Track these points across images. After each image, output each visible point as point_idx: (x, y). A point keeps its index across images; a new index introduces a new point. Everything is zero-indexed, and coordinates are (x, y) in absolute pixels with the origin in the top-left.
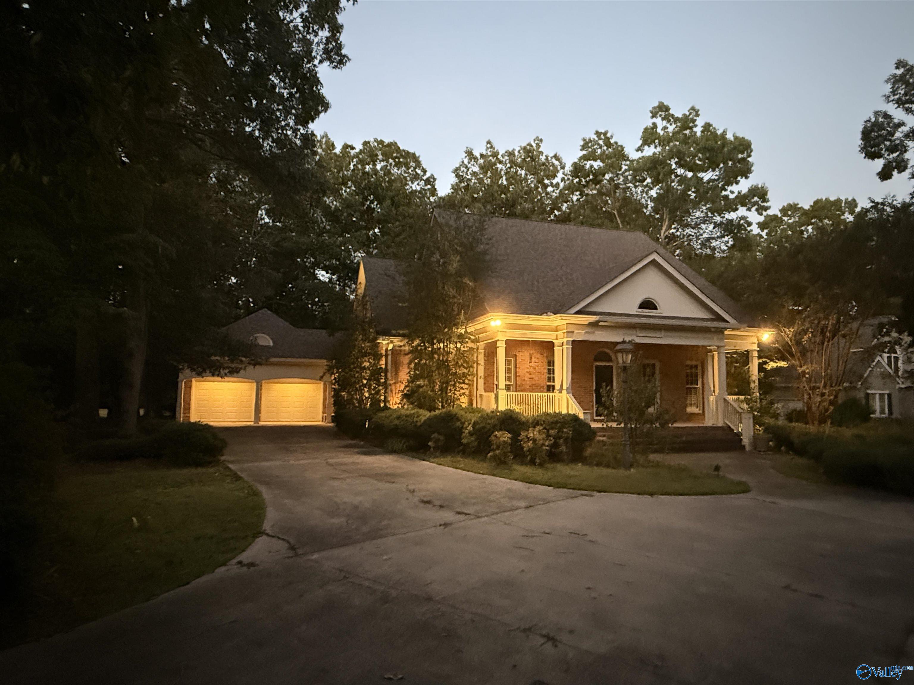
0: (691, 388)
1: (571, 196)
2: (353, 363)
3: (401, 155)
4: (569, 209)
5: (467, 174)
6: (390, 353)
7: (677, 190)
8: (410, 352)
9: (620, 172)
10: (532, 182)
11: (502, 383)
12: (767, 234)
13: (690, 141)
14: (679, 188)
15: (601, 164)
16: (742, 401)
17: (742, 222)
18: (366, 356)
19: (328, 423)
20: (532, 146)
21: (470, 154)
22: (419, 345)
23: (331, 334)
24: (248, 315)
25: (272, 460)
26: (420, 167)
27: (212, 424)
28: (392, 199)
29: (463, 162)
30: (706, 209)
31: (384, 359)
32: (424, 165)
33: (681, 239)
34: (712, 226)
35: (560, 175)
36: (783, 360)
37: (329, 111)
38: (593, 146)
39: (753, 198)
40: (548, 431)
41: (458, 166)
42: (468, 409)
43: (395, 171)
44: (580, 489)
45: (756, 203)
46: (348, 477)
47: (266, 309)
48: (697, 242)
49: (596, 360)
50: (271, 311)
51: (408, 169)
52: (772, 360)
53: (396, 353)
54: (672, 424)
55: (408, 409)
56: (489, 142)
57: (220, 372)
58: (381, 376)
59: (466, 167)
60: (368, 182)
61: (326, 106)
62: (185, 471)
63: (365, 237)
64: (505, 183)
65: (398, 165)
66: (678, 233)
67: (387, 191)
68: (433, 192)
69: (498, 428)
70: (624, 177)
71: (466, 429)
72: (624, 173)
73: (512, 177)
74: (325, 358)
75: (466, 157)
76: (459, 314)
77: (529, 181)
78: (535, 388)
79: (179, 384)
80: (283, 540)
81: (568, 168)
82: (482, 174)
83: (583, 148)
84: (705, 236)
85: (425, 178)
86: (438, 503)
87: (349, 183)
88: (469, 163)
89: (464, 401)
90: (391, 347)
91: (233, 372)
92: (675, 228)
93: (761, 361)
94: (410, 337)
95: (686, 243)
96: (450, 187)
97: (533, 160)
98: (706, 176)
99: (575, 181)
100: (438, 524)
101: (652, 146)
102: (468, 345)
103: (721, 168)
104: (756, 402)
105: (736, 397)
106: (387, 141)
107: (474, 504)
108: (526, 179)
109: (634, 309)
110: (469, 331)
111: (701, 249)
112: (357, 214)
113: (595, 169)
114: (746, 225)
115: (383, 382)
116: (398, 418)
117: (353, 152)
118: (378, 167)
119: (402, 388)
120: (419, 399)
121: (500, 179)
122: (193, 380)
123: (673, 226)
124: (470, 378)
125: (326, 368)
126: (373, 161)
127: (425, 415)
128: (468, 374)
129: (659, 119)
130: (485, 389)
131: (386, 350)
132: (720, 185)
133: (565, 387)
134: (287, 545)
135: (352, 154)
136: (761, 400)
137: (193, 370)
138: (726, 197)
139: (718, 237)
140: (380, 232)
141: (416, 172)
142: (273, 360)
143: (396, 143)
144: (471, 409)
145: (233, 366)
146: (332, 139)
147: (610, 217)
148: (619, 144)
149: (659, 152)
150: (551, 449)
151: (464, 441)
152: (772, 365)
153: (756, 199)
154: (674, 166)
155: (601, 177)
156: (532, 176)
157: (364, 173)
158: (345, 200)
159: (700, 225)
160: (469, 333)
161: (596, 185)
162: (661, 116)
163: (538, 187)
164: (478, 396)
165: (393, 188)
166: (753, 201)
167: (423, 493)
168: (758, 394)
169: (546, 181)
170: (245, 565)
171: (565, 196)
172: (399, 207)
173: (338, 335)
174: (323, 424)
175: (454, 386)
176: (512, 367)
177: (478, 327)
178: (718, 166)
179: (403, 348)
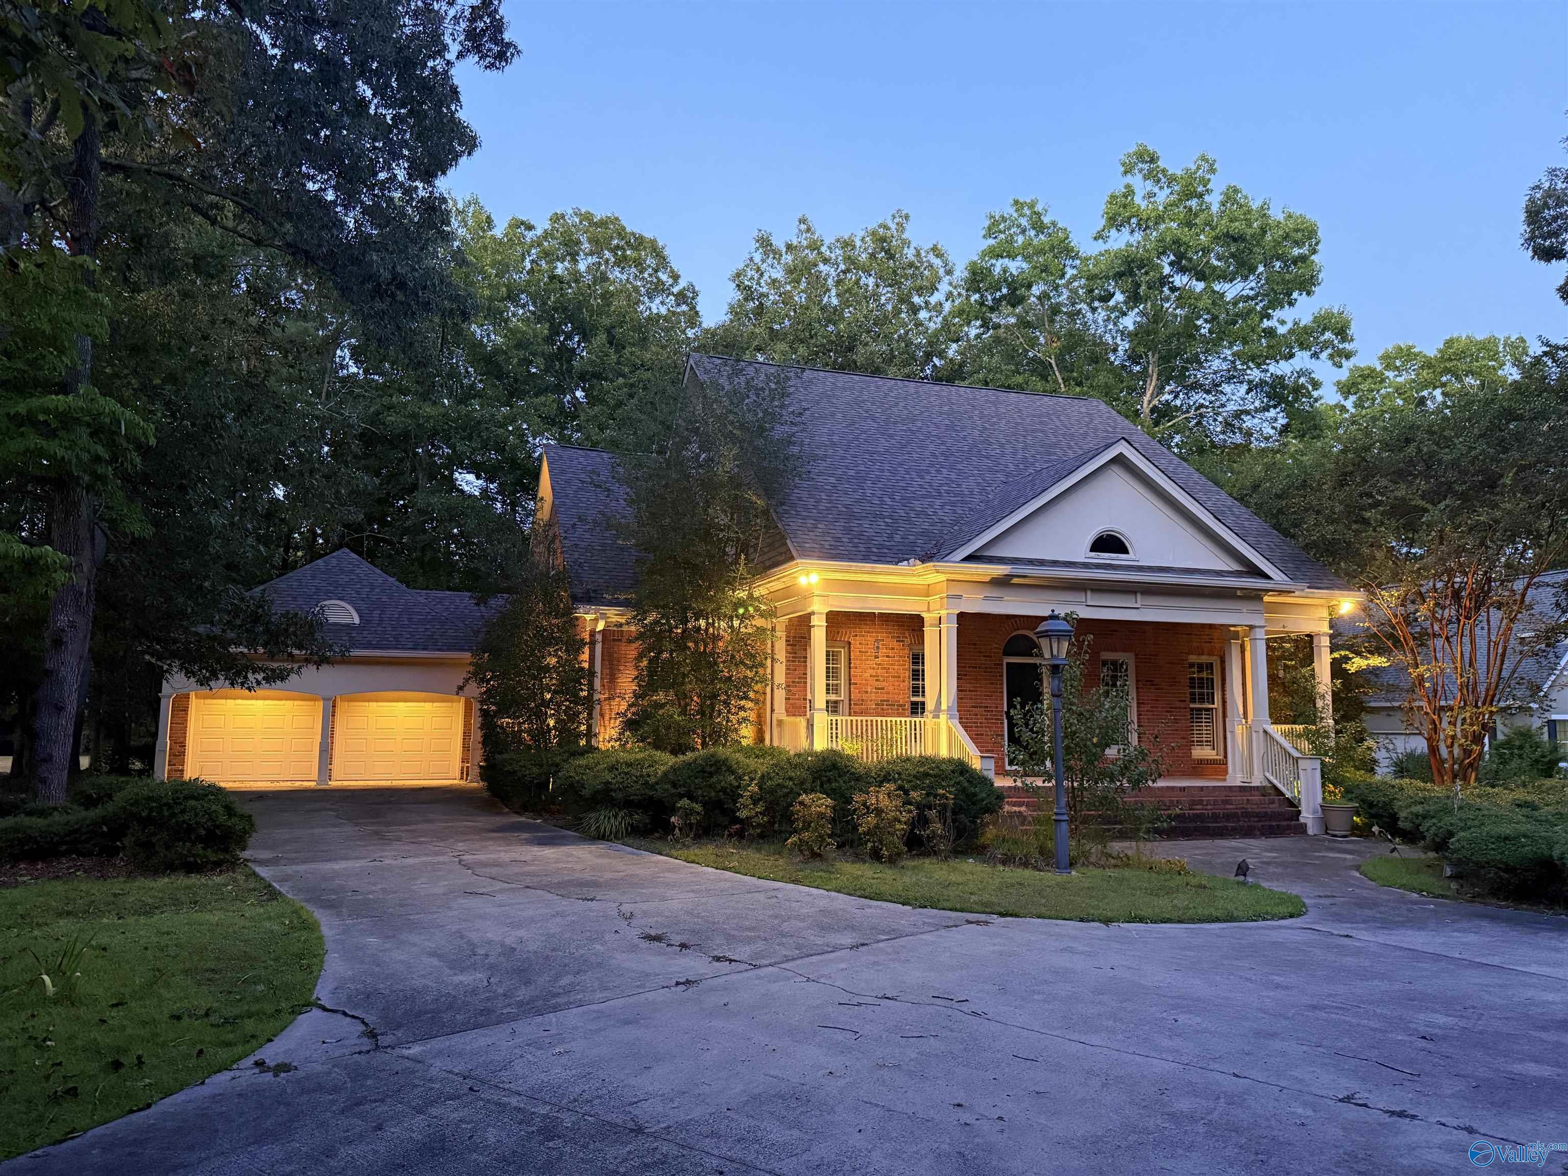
0: (1200, 710)
1: (966, 329)
2: (525, 659)
3: (628, 243)
4: (961, 354)
5: (759, 284)
6: (599, 637)
7: (1176, 316)
8: (641, 636)
9: (1063, 281)
10: (888, 300)
11: (820, 698)
12: (1356, 406)
13: (1197, 221)
14: (1178, 311)
15: (1025, 265)
16: (1299, 736)
17: (1302, 380)
18: (550, 645)
19: (472, 782)
20: (888, 229)
21: (765, 243)
22: (656, 622)
23: (481, 601)
24: (312, 561)
25: (346, 858)
26: (665, 268)
27: (223, 785)
28: (609, 331)
29: (751, 259)
30: (1233, 355)
31: (586, 650)
32: (675, 265)
33: (1185, 413)
34: (1245, 387)
35: (944, 287)
36: (1380, 655)
37: (477, 153)
38: (1009, 229)
39: (1323, 334)
40: (906, 793)
41: (741, 266)
42: (752, 749)
43: (616, 274)
44: (962, 910)
45: (1326, 345)
46: (502, 891)
47: (347, 550)
48: (1215, 420)
49: (1007, 653)
50: (360, 554)
51: (641, 272)
52: (1359, 654)
53: (611, 637)
54: (1154, 781)
55: (636, 751)
56: (802, 221)
57: (246, 677)
58: (581, 684)
59: (758, 269)
60: (562, 295)
61: (471, 144)
62: (163, 881)
63: (555, 406)
64: (835, 301)
65: (621, 262)
66: (1178, 402)
67: (600, 314)
68: (693, 318)
69: (808, 786)
70: (1071, 291)
71: (746, 790)
72: (1070, 282)
73: (849, 290)
74: (470, 650)
75: (757, 249)
76: (736, 562)
77: (883, 298)
78: (885, 708)
79: (163, 702)
80: (353, 1017)
81: (961, 273)
82: (790, 283)
83: (990, 232)
84: (1231, 407)
85: (675, 290)
86: (677, 939)
87: (523, 296)
88: (763, 261)
89: (747, 734)
90: (601, 626)
91: (275, 677)
92: (1171, 392)
93: (1336, 655)
94: (638, 607)
95: (1194, 422)
96: (726, 308)
97: (891, 257)
98: (1232, 290)
99: (972, 299)
100: (674, 982)
101: (1126, 230)
102: (754, 623)
103: (1261, 273)
104: (1328, 737)
105: (1286, 727)
106: (599, 215)
107: (749, 941)
108: (876, 296)
109: (1081, 552)
110: (756, 594)
111: (1223, 433)
112: (540, 361)
113: (1011, 274)
114: (1310, 388)
115: (585, 697)
116: (612, 768)
117: (530, 235)
118: (582, 267)
119: (623, 707)
120: (656, 731)
121: (825, 293)
122: (192, 695)
123: (1168, 388)
124: (758, 687)
125: (471, 668)
126: (569, 254)
127: (667, 760)
128: (752, 679)
129: (1139, 177)
130: (787, 711)
131: (593, 633)
132: (1258, 308)
133: (944, 706)
134: (362, 1028)
135: (528, 240)
136: (1338, 732)
137: (189, 673)
138: (1270, 333)
139: (1257, 410)
140: (586, 397)
141: (657, 278)
142: (356, 653)
143: (617, 219)
144: (759, 749)
145: (275, 665)
146: (488, 209)
147: (1042, 370)
148: (1060, 225)
149: (1139, 242)
150: (912, 830)
151: (743, 814)
152: (1357, 664)
153: (1328, 335)
154: (1167, 270)
155: (1022, 291)
156: (889, 289)
157: (553, 278)
158: (514, 331)
159: (1220, 385)
160: (757, 599)
161: (1013, 306)
162: (1141, 171)
163: (900, 312)
164: (775, 723)
165: (613, 308)
166: (1322, 339)
167: (652, 921)
168: (1331, 722)
169: (916, 300)
170: (269, 1069)
171: (953, 328)
172: (624, 348)
173: (497, 602)
174: (463, 783)
175: (726, 703)
176: (843, 666)
177: (775, 585)
178: (1252, 270)
179: (625, 628)
